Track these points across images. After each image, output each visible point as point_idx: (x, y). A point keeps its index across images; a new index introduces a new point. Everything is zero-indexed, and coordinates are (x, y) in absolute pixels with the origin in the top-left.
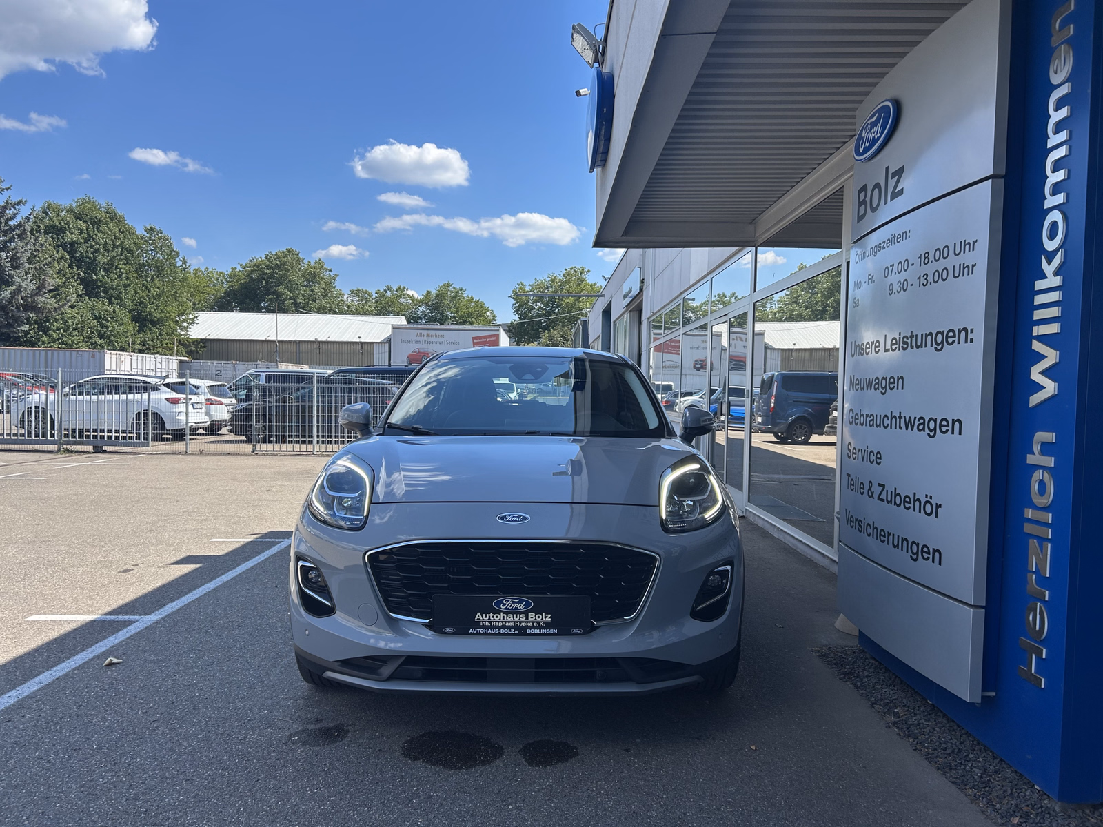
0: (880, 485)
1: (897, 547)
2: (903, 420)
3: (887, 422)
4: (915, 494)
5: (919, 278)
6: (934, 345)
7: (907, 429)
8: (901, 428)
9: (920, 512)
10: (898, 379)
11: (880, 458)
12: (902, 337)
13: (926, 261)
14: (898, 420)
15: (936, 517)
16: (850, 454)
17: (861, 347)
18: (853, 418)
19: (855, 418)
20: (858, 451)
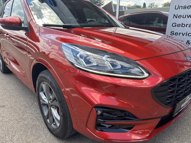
16: (172, 34)
17: (184, 7)
18: (176, 25)
19: (178, 25)
20: (180, 33)
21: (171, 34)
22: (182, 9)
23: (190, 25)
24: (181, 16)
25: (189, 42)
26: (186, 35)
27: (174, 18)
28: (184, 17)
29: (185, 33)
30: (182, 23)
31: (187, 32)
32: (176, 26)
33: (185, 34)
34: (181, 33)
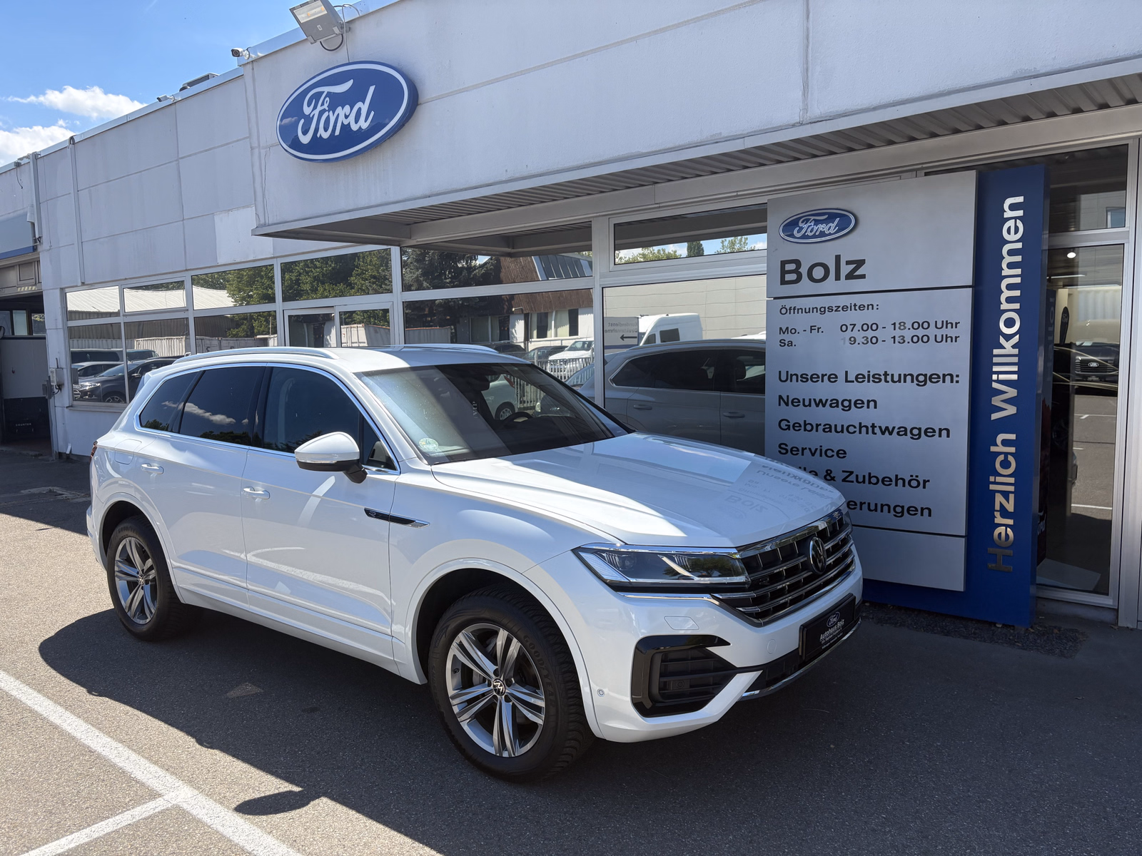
0: (843, 471)
1: (876, 510)
2: (877, 430)
3: (851, 429)
4: (897, 476)
5: (894, 337)
6: (915, 382)
7: (883, 433)
8: (874, 433)
9: (904, 486)
10: (869, 401)
11: (845, 453)
12: (871, 374)
13: (902, 327)
14: (870, 429)
15: (924, 487)
16: (784, 451)
17: (801, 376)
18: (789, 426)
19: (794, 426)
20: (803, 449)
21: (780, 452)
22: (797, 381)
23: (825, 425)
24: (799, 402)
25: (832, 475)
26: (821, 455)
27: (780, 405)
28: (807, 403)
29: (816, 449)
30: (805, 421)
31: (821, 446)
32: (789, 428)
33: (818, 451)
34: (806, 448)
